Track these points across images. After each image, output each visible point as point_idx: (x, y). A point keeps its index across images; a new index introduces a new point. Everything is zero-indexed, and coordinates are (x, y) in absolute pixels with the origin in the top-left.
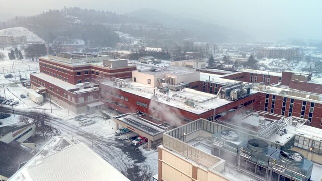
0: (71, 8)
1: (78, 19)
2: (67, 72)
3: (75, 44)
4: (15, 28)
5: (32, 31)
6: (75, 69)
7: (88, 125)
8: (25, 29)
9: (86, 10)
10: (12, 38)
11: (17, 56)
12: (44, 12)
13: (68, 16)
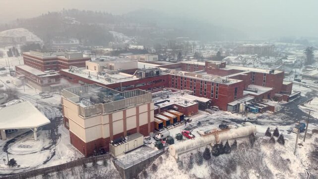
0: (69, 10)
1: (75, 20)
2: (39, 62)
3: (71, 43)
4: (17, 29)
5: (32, 32)
6: (44, 60)
7: (46, 98)
8: (27, 30)
9: (84, 11)
10: (13, 39)
11: (14, 54)
12: (43, 14)
13: (66, 18)
